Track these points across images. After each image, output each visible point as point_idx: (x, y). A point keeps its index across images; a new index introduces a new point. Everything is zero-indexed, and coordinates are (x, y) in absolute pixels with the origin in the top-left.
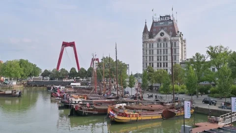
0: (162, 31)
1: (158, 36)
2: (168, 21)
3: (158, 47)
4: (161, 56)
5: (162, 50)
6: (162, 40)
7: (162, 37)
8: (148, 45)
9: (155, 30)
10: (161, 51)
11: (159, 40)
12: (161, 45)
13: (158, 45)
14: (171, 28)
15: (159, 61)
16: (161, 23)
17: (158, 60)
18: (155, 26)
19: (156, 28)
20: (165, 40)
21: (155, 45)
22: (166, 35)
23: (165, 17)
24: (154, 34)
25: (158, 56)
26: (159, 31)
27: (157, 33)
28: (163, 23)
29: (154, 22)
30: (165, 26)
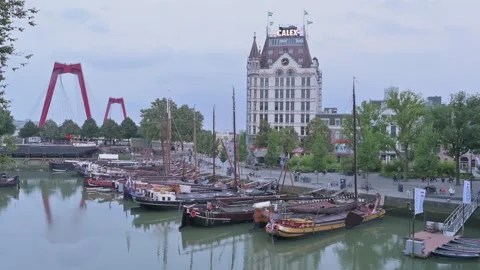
0: (286, 56)
1: (278, 64)
2: (295, 37)
3: (277, 85)
4: (282, 103)
5: (285, 92)
6: (285, 72)
7: (285, 67)
8: (259, 80)
9: (270, 52)
10: (282, 94)
11: (279, 72)
12: (282, 80)
13: (277, 81)
14: (301, 51)
15: (279, 112)
16: (281, 41)
17: (276, 108)
18: (270, 44)
19: (274, 49)
20: (291, 72)
21: (272, 82)
22: (293, 64)
23: (289, 29)
24: (270, 61)
25: (277, 103)
26: (280, 55)
27: (275, 60)
28: (286, 41)
29: (268, 38)
30: (291, 47)
